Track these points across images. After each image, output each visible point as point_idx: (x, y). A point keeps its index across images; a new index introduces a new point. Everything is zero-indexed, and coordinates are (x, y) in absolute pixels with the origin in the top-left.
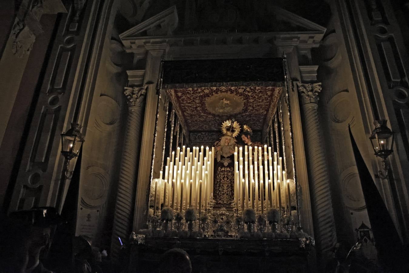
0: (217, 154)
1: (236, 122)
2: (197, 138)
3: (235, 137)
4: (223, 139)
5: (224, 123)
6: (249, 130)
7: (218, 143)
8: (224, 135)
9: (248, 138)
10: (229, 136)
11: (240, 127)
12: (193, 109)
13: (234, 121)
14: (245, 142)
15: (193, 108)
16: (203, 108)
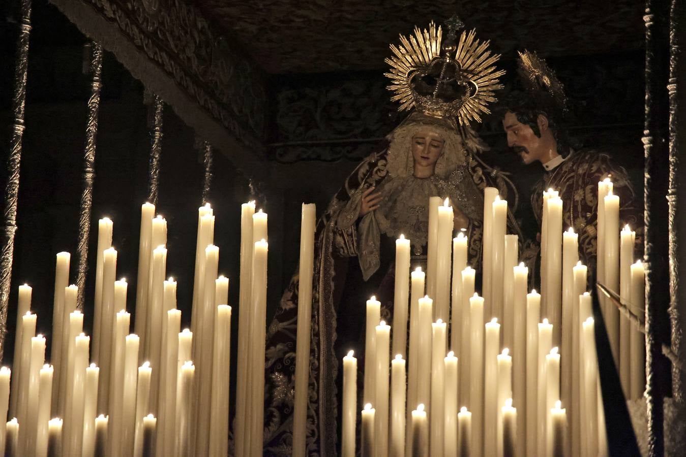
0: (359, 235)
1: (471, 37)
2: (318, 116)
3: (473, 122)
4: (401, 136)
5: (398, 44)
6: (546, 80)
7: (375, 164)
8: (402, 118)
9: (537, 133)
10: (432, 121)
11: (498, 66)
13: (459, 33)
14: (523, 154)
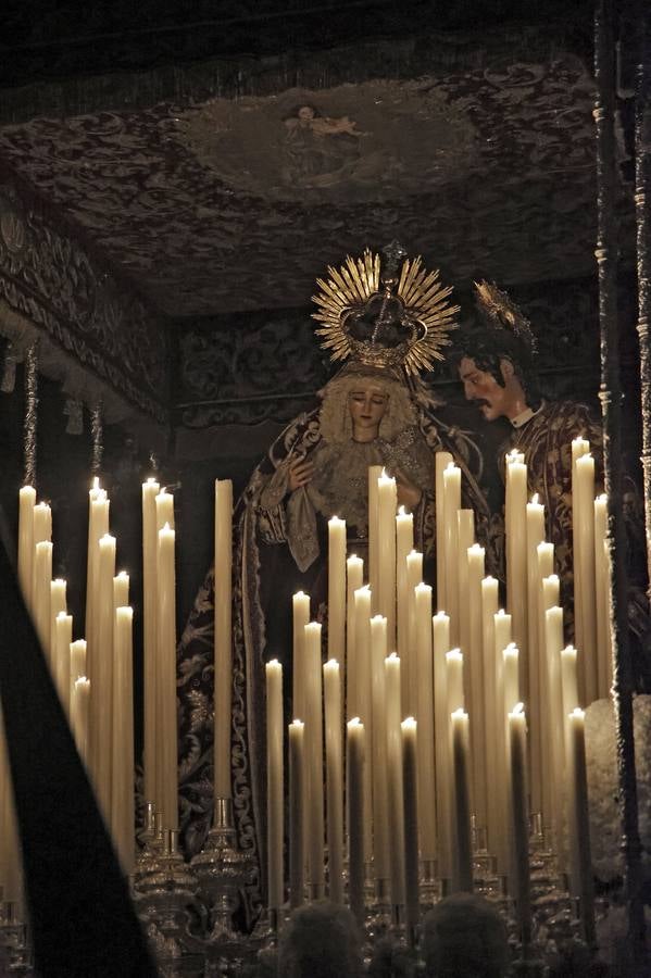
0: (288, 517)
1: (417, 267)
2: (234, 367)
3: (423, 371)
4: (334, 392)
5: (327, 278)
6: (510, 317)
7: (306, 428)
9: (501, 382)
11: (452, 301)
12: (121, 188)
14: (486, 408)
15: (122, 180)
16: (186, 175)
